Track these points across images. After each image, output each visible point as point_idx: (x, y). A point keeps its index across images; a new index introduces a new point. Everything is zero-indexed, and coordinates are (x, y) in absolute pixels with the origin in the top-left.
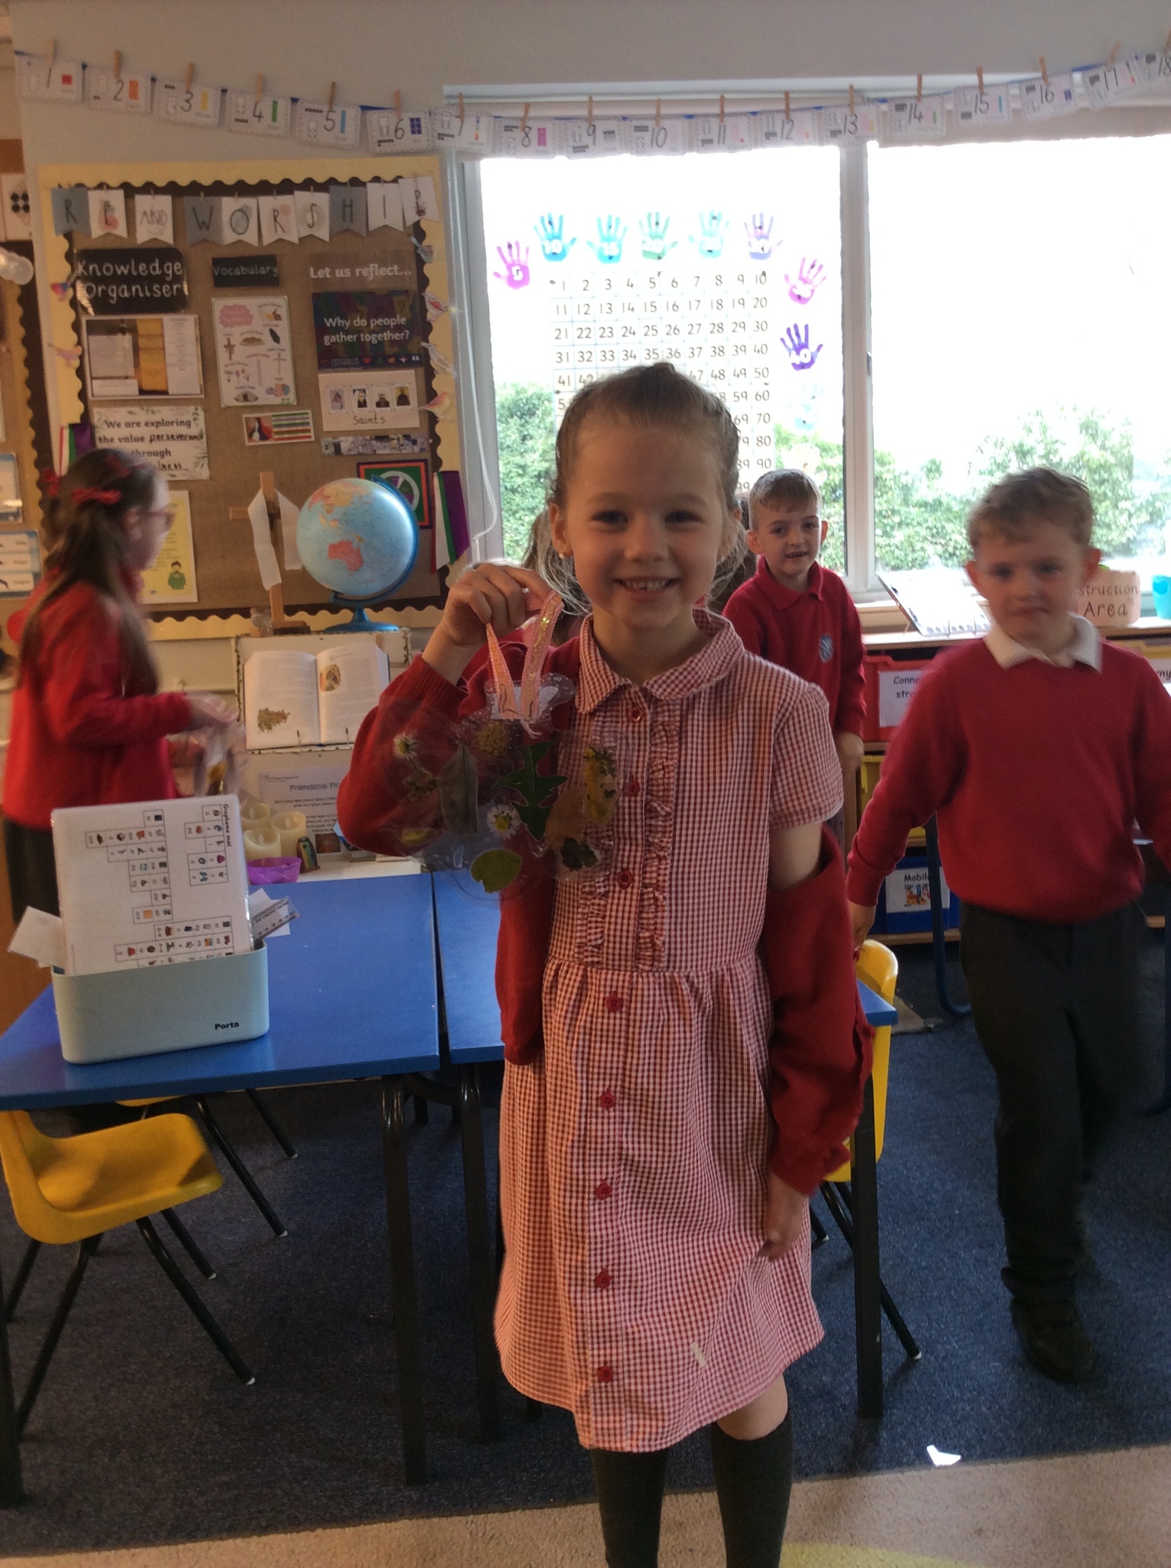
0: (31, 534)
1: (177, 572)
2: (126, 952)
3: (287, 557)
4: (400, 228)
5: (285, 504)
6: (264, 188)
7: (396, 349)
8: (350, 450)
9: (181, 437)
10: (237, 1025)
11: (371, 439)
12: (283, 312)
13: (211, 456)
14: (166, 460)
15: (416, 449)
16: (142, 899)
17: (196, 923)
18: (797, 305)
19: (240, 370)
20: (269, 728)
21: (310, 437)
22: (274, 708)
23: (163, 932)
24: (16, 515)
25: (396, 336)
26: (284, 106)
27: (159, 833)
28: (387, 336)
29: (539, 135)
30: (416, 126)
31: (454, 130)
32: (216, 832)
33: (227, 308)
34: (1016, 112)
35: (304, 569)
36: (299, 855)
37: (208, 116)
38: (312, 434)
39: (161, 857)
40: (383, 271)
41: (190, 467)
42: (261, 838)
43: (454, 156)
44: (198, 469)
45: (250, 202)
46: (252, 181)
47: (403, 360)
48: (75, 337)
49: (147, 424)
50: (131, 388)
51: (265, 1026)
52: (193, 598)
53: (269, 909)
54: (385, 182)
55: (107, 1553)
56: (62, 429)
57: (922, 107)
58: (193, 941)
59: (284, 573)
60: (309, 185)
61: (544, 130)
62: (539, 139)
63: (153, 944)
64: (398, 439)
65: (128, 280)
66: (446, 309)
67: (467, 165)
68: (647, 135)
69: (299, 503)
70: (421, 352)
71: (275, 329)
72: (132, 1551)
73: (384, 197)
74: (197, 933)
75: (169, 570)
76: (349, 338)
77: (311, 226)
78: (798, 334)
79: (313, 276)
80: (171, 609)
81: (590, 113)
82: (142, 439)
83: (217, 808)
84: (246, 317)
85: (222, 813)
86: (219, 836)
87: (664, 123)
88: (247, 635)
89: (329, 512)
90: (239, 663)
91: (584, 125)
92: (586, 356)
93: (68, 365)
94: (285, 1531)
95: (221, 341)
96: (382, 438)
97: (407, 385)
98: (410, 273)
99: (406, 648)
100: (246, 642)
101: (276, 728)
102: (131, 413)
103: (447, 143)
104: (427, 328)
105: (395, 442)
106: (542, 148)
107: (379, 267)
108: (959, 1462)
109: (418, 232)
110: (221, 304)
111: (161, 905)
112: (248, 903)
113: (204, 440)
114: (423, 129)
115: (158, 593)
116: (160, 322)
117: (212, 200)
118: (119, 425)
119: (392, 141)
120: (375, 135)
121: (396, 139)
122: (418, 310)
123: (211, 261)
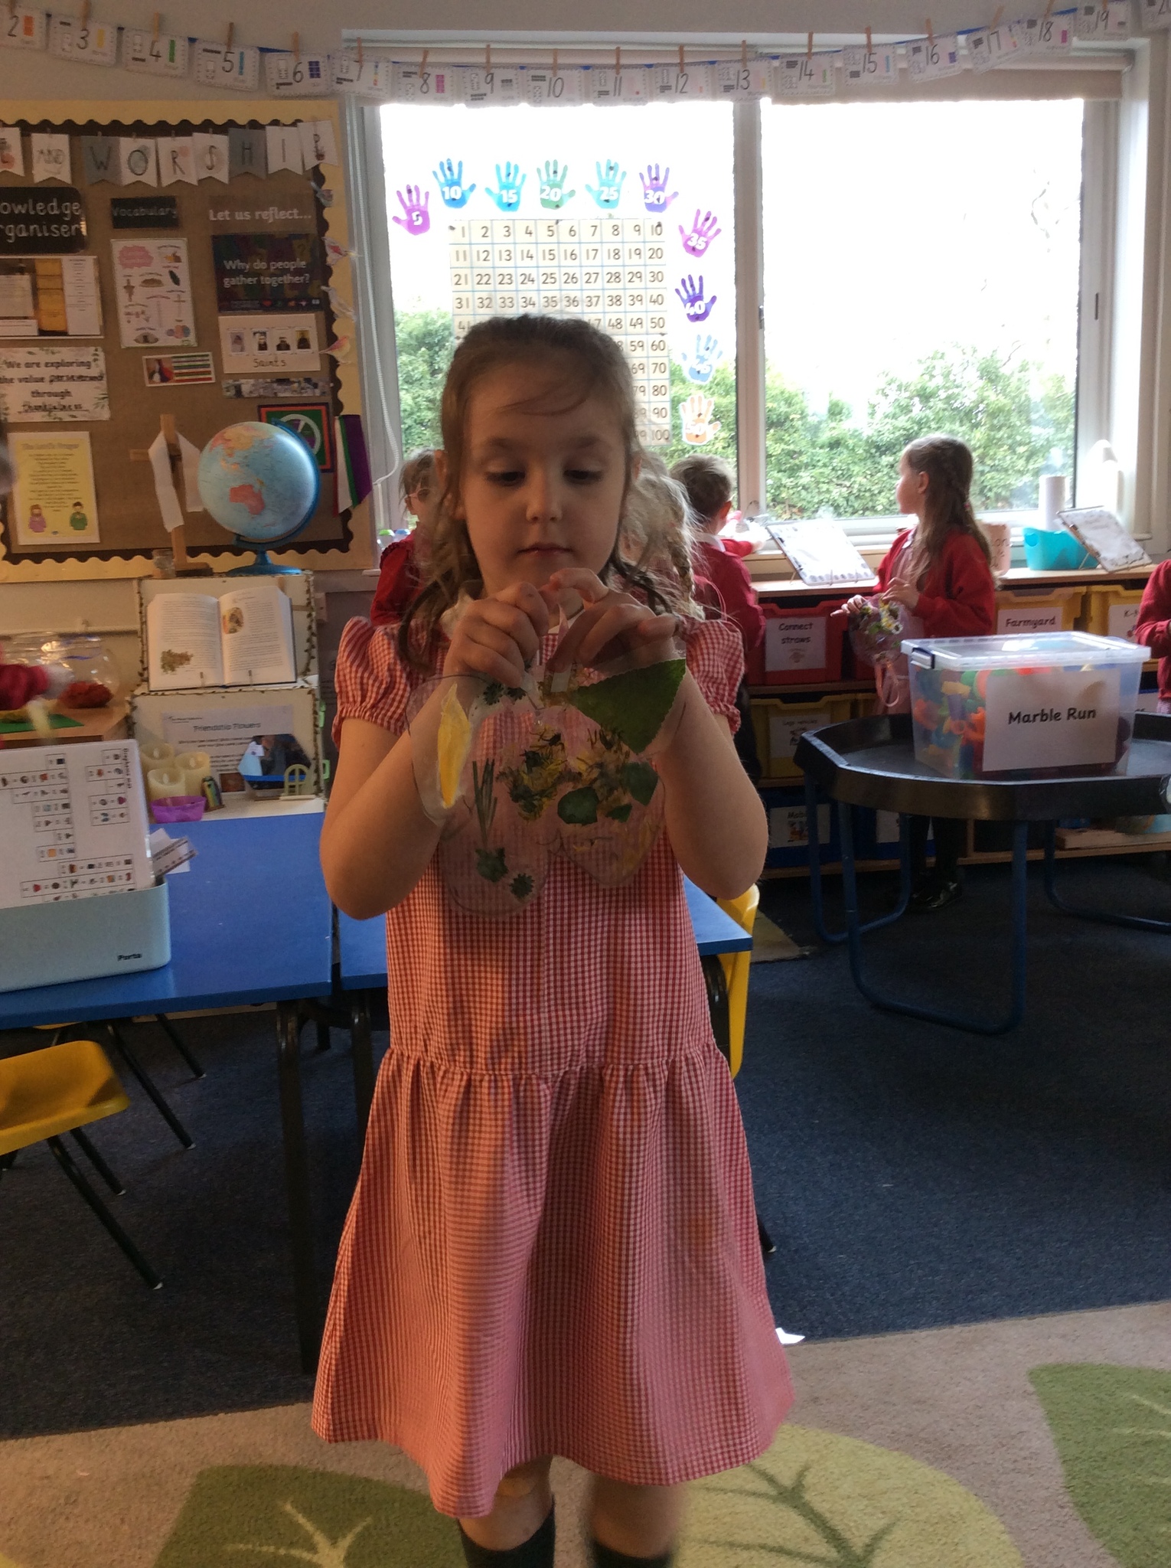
1: (78, 513)
2: (32, 889)
3: (189, 498)
4: (300, 172)
5: (186, 446)
6: (162, 129)
7: (296, 293)
8: (251, 392)
9: (81, 378)
10: (139, 956)
11: (272, 382)
12: (183, 253)
13: (111, 397)
14: (66, 401)
15: (318, 392)
16: (46, 839)
17: (99, 861)
18: (691, 257)
19: (140, 311)
20: (173, 669)
21: (210, 379)
22: (178, 650)
23: (67, 870)
25: (297, 279)
26: (181, 45)
27: (61, 776)
28: (287, 279)
29: (438, 82)
30: (314, 70)
31: (352, 75)
32: (116, 775)
33: (126, 249)
34: (902, 70)
35: (205, 511)
36: (204, 794)
37: (104, 54)
38: (212, 376)
39: (64, 799)
40: (283, 215)
41: (91, 408)
42: (166, 778)
43: (353, 100)
44: (99, 408)
45: (148, 143)
46: (151, 121)
47: (303, 304)
49: (47, 365)
50: (30, 329)
51: (167, 957)
52: (95, 539)
53: (167, 849)
54: (285, 125)
55: (23, 1440)
57: (812, 65)
58: (96, 878)
59: (186, 515)
60: (207, 126)
61: (442, 76)
62: (438, 86)
63: (57, 881)
64: (299, 382)
65: (27, 219)
66: (346, 254)
67: (367, 109)
68: (544, 85)
69: (200, 446)
70: (322, 296)
71: (175, 271)
72: (47, 1438)
73: (283, 140)
74: (101, 870)
75: (69, 511)
76: (249, 280)
77: (211, 168)
78: (692, 285)
79: (212, 219)
80: (74, 549)
81: (488, 62)
82: (42, 380)
83: (117, 752)
84: (146, 258)
85: (122, 757)
86: (120, 778)
87: (561, 73)
88: (150, 577)
89: (230, 455)
90: (141, 605)
91: (482, 74)
92: (486, 302)
95: (120, 283)
96: (283, 380)
97: (307, 328)
98: (310, 217)
99: (308, 591)
100: (147, 583)
101: (180, 670)
102: (30, 353)
103: (345, 86)
104: (327, 272)
105: (296, 385)
106: (441, 95)
107: (279, 211)
108: (804, 1340)
109: (318, 176)
110: (120, 245)
111: (65, 844)
112: (149, 842)
113: (104, 381)
114: (322, 73)
115: (59, 532)
116: (60, 261)
117: (111, 139)
118: (18, 365)
119: (290, 84)
120: (273, 78)
121: (295, 83)
122: (318, 254)
123: (109, 204)
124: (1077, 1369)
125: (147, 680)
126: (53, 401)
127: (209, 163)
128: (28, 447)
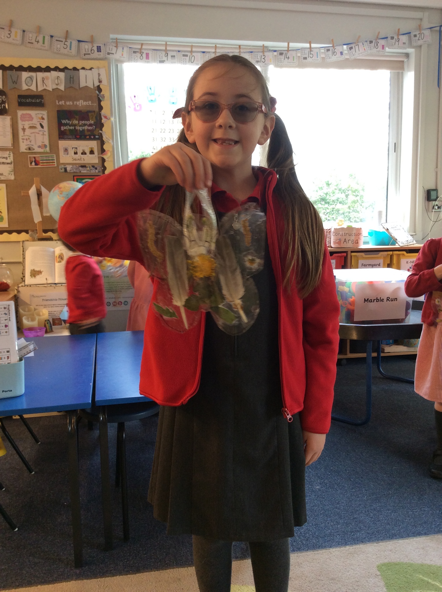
1: (0, 215)
3: (44, 210)
4: (92, 87)
5: (44, 190)
6: (39, 69)
7: (89, 133)
8: (70, 170)
9: (3, 163)
10: (11, 391)
11: (79, 167)
12: (45, 117)
13: (15, 171)
15: (97, 171)
19: (27, 138)
20: (35, 277)
21: (55, 165)
22: (37, 269)
25: (90, 128)
26: (47, 38)
28: (86, 128)
30: (99, 49)
31: (114, 51)
32: (4, 316)
33: (23, 114)
34: (323, 58)
35: (51, 216)
36: (45, 326)
37: (17, 40)
38: (56, 164)
40: (85, 103)
41: (7, 175)
42: (30, 319)
43: (114, 62)
44: (10, 176)
45: (33, 74)
46: (34, 66)
47: (92, 137)
51: (23, 391)
52: (6, 225)
53: (25, 346)
54: (87, 69)
57: (289, 54)
59: (43, 217)
60: (56, 69)
61: (148, 54)
62: (146, 57)
64: (90, 167)
66: (110, 119)
67: (119, 65)
68: (188, 58)
69: (50, 190)
70: (100, 134)
71: (42, 123)
73: (86, 75)
76: (71, 128)
77: (57, 85)
79: (57, 104)
81: (166, 49)
83: (5, 306)
84: (31, 118)
85: (8, 308)
86: (6, 317)
87: (194, 54)
88: (28, 241)
89: (61, 194)
90: (23, 251)
91: (164, 53)
92: (164, 139)
94: (26, 586)
95: (20, 127)
96: (83, 166)
97: (93, 147)
98: (96, 104)
100: (26, 243)
101: (38, 277)
103: (111, 56)
104: (102, 126)
105: (88, 168)
106: (147, 60)
109: (99, 89)
110: (20, 112)
112: (17, 343)
113: (13, 165)
114: (102, 50)
117: (19, 72)
119: (90, 54)
120: (83, 52)
121: (91, 54)
122: (98, 118)
123: (17, 96)
124: (396, 564)
125: (24, 281)
127: (57, 83)
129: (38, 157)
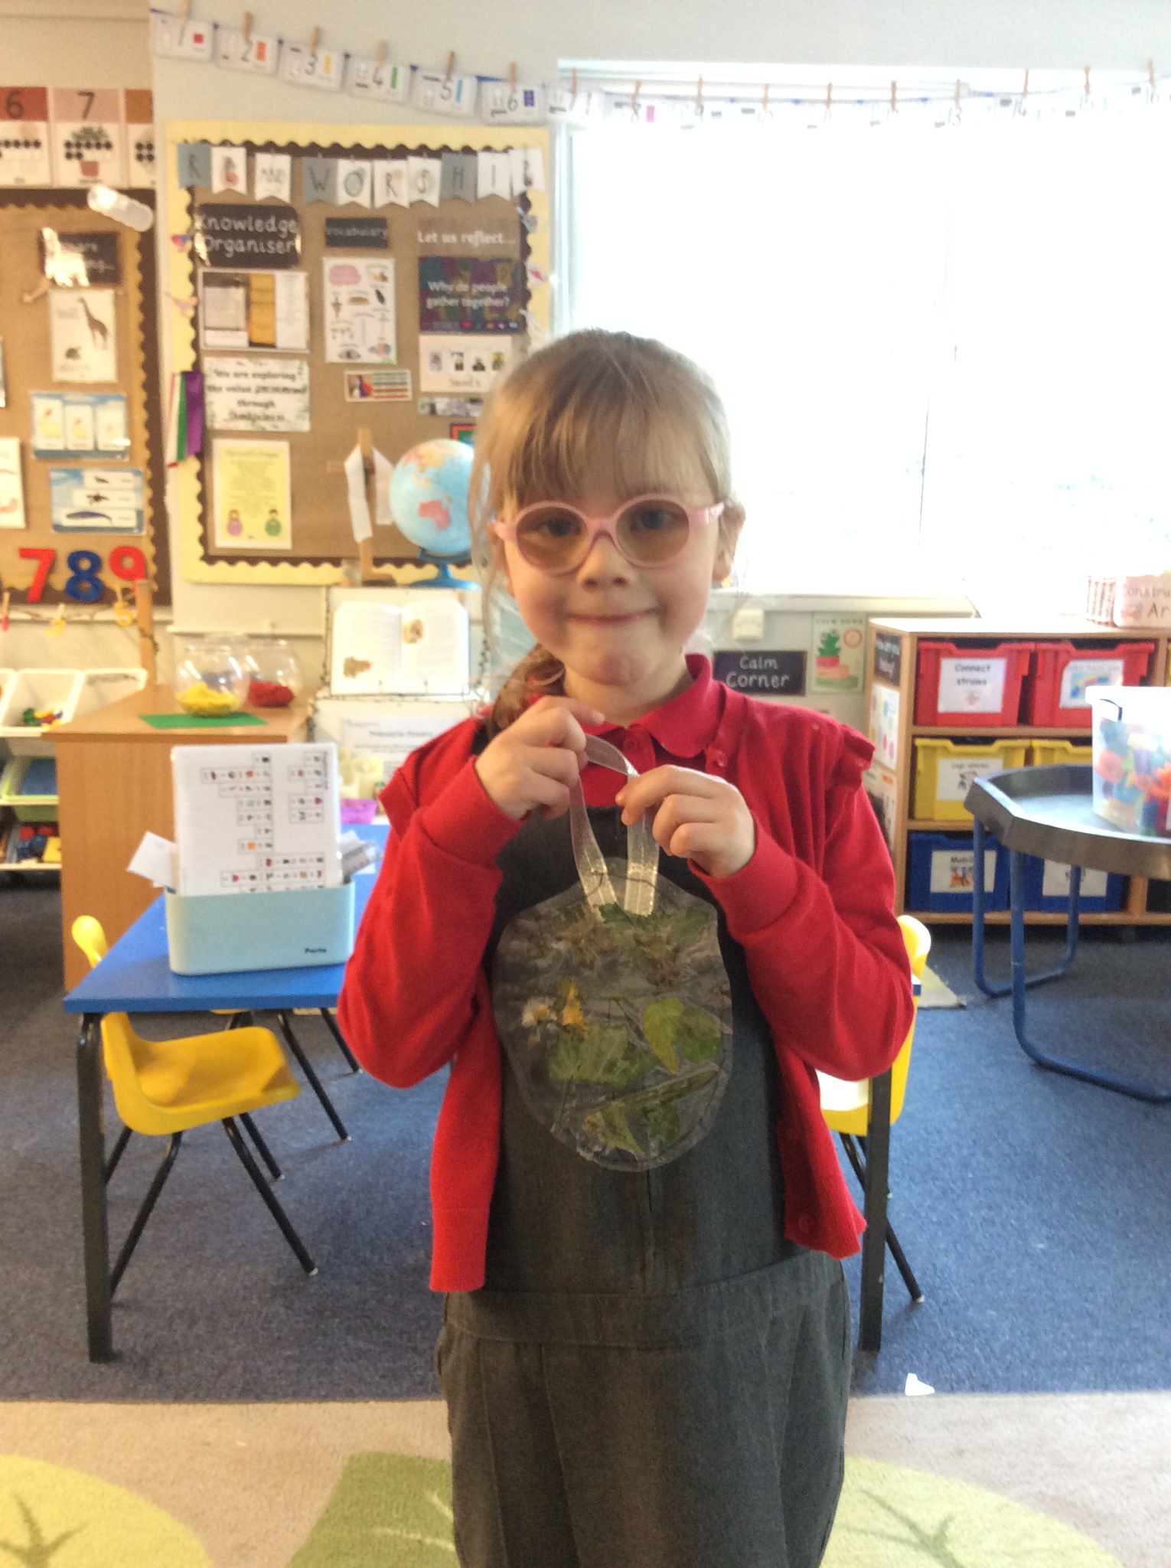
0: (137, 473)
1: (273, 520)
2: (230, 879)
3: (379, 511)
4: (508, 197)
5: (380, 461)
6: (379, 152)
7: (495, 316)
8: (444, 411)
9: (285, 390)
10: (324, 951)
11: (466, 401)
12: (390, 274)
13: (312, 409)
14: (270, 411)
16: (247, 832)
17: (294, 857)
19: (345, 328)
20: (354, 675)
21: (407, 396)
22: (359, 657)
23: (264, 863)
24: (123, 453)
26: (403, 73)
27: (266, 774)
28: (488, 302)
29: (648, 112)
30: (529, 98)
31: (565, 104)
32: (315, 776)
33: (337, 267)
35: (394, 524)
37: (329, 80)
38: (409, 394)
39: (265, 795)
40: (488, 239)
41: (293, 420)
43: (564, 129)
44: (300, 421)
45: (364, 165)
46: (368, 144)
47: (501, 326)
48: (190, 287)
49: (254, 375)
50: (240, 340)
52: (288, 545)
53: (356, 850)
54: (496, 152)
56: (173, 376)
57: (1028, 103)
58: (290, 872)
59: (376, 528)
60: (423, 151)
61: (653, 108)
62: (648, 116)
63: (254, 873)
65: (245, 235)
66: (546, 279)
67: (575, 138)
68: (753, 119)
69: (394, 459)
70: (519, 319)
71: (381, 290)
73: (494, 166)
74: (294, 866)
75: (264, 518)
76: (453, 302)
77: (422, 191)
79: (420, 240)
80: (266, 554)
81: (699, 93)
82: (248, 390)
83: (318, 755)
84: (354, 276)
85: (322, 759)
86: (318, 779)
87: (770, 108)
88: (337, 584)
89: (422, 471)
90: (328, 611)
91: (693, 105)
93: (184, 315)
95: (329, 298)
96: (475, 401)
97: (502, 350)
98: (514, 242)
99: (483, 605)
100: (336, 592)
101: (362, 676)
102: (240, 364)
103: (558, 116)
104: (525, 296)
106: (650, 125)
107: (485, 235)
109: (524, 201)
110: (331, 262)
111: (264, 839)
112: (341, 841)
113: (307, 394)
114: (536, 100)
115: (255, 538)
116: (273, 278)
117: (329, 161)
118: (227, 375)
119: (504, 112)
120: (489, 105)
121: (508, 110)
122: (519, 277)
123: (323, 223)
125: (328, 684)
126: (258, 411)
127: (422, 187)
128: (231, 453)
129: (369, 376)
